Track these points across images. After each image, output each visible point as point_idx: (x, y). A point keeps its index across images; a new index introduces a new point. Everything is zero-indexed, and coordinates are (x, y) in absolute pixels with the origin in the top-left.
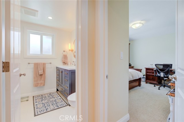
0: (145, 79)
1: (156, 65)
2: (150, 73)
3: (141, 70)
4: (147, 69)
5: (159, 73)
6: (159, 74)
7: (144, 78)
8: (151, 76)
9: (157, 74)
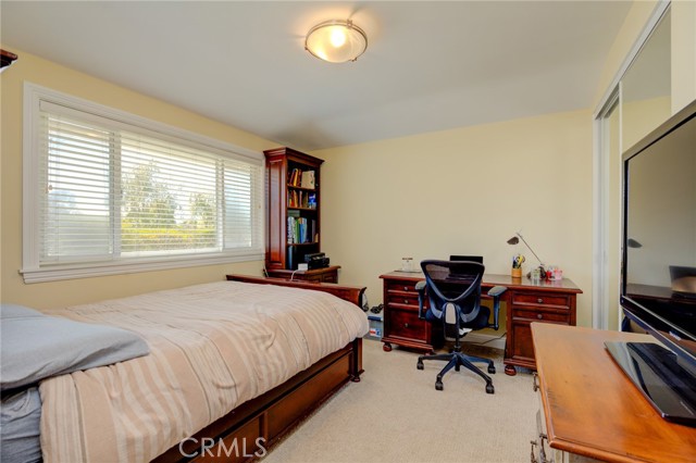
0: (382, 326)
1: (424, 265)
2: (401, 299)
3: (364, 290)
4: (390, 283)
5: (440, 304)
6: (438, 308)
7: (378, 320)
8: (405, 314)
9: (429, 307)
